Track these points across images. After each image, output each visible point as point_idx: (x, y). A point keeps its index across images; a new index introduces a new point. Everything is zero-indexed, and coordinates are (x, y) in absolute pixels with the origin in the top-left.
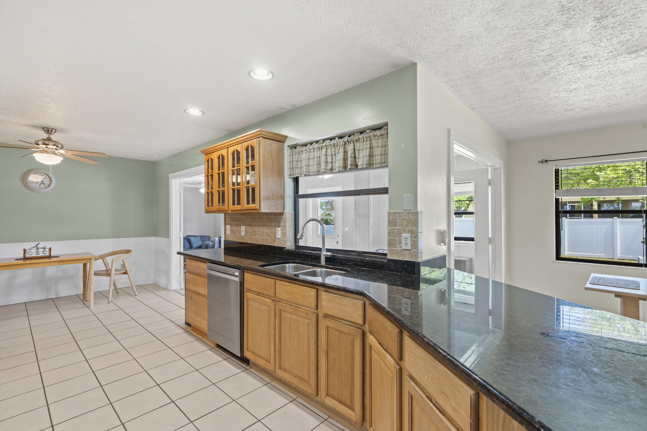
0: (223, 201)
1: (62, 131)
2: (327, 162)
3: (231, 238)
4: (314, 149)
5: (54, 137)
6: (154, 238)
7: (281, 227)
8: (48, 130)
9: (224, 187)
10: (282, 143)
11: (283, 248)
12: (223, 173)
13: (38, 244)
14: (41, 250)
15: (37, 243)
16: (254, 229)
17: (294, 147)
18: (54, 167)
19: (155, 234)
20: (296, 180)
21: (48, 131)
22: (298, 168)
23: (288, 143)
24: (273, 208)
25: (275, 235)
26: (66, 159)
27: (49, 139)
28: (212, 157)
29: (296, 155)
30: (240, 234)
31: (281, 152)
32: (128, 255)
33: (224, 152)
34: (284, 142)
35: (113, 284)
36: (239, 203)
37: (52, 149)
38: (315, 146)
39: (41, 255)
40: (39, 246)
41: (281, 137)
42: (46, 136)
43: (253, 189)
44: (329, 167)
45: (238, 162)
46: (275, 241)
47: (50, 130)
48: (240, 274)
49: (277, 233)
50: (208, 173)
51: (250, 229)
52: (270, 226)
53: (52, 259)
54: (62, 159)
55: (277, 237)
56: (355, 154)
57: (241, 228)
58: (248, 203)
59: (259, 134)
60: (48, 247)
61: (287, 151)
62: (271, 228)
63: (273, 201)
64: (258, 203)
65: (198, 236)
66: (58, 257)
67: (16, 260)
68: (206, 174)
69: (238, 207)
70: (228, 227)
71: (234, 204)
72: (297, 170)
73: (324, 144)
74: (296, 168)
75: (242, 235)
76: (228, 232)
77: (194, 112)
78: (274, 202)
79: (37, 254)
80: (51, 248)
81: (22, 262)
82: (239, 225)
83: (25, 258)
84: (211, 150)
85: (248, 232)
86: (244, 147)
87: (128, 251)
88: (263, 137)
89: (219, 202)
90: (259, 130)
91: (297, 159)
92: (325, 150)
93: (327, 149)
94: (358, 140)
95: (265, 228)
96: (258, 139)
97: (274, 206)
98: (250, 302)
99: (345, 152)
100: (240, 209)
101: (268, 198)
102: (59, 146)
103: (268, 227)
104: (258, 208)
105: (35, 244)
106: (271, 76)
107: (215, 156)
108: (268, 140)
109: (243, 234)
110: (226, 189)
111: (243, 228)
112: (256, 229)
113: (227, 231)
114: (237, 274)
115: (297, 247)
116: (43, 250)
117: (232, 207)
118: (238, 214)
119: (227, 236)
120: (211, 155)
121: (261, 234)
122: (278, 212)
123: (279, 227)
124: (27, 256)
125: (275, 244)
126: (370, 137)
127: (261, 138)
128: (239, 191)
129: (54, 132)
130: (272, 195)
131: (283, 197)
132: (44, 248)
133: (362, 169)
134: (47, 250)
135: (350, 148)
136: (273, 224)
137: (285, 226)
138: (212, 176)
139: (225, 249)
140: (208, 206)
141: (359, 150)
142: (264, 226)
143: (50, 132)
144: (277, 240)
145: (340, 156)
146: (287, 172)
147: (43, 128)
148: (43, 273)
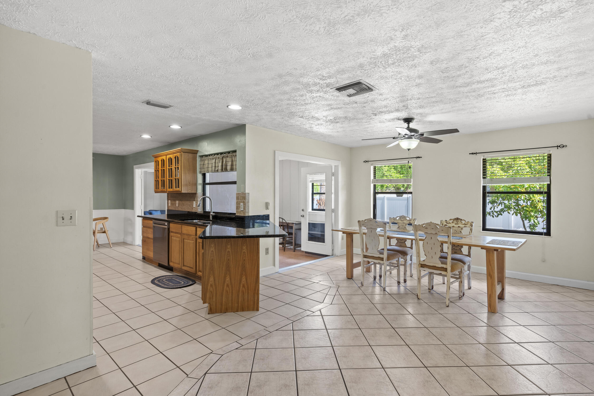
0: (164, 187)
2: (215, 167)
3: (170, 208)
4: (210, 159)
6: (123, 210)
9: (164, 178)
10: (195, 154)
11: (196, 212)
12: (164, 170)
17: (202, 156)
19: (125, 208)
20: (204, 175)
22: (204, 168)
23: (199, 154)
24: (190, 191)
25: (193, 206)
28: (158, 160)
29: (202, 161)
30: (176, 205)
31: (195, 159)
32: (106, 220)
33: (164, 157)
34: (197, 154)
35: (96, 242)
36: (172, 188)
38: (211, 158)
41: (194, 151)
43: (178, 180)
44: (217, 169)
45: (171, 164)
46: (193, 209)
48: (167, 224)
49: (194, 204)
50: (156, 169)
51: (181, 202)
55: (194, 207)
56: (226, 163)
57: (176, 202)
58: (176, 188)
59: (181, 151)
61: (198, 159)
62: (191, 202)
63: (190, 187)
64: (181, 187)
65: (158, 210)
68: (155, 169)
69: (171, 190)
70: (169, 201)
71: (169, 188)
72: (203, 169)
73: (214, 157)
74: (202, 168)
75: (177, 206)
76: (169, 205)
77: (146, 136)
82: (175, 200)
84: (157, 156)
85: (180, 204)
86: (174, 157)
87: (106, 218)
88: (183, 152)
89: (162, 187)
90: (180, 148)
91: (203, 163)
92: (215, 160)
93: (216, 159)
94: (227, 157)
96: (180, 153)
97: (190, 189)
98: (172, 238)
99: (222, 162)
100: (172, 191)
101: (186, 185)
103: (189, 201)
104: (181, 191)
106: (180, 127)
107: (160, 159)
108: (186, 153)
109: (177, 205)
110: (165, 179)
111: (177, 202)
112: (184, 202)
113: (169, 204)
114: (166, 224)
115: (205, 212)
117: (168, 190)
118: (175, 193)
119: (169, 207)
120: (158, 158)
121: (186, 206)
122: (193, 192)
123: (194, 201)
126: (231, 156)
127: (182, 153)
128: (171, 180)
130: (189, 183)
131: (196, 184)
133: (229, 171)
135: (224, 160)
136: (192, 199)
137: (197, 200)
138: (158, 171)
139: (168, 215)
140: (156, 189)
141: (228, 162)
142: (187, 200)
144: (194, 208)
145: (220, 164)
146: (198, 170)
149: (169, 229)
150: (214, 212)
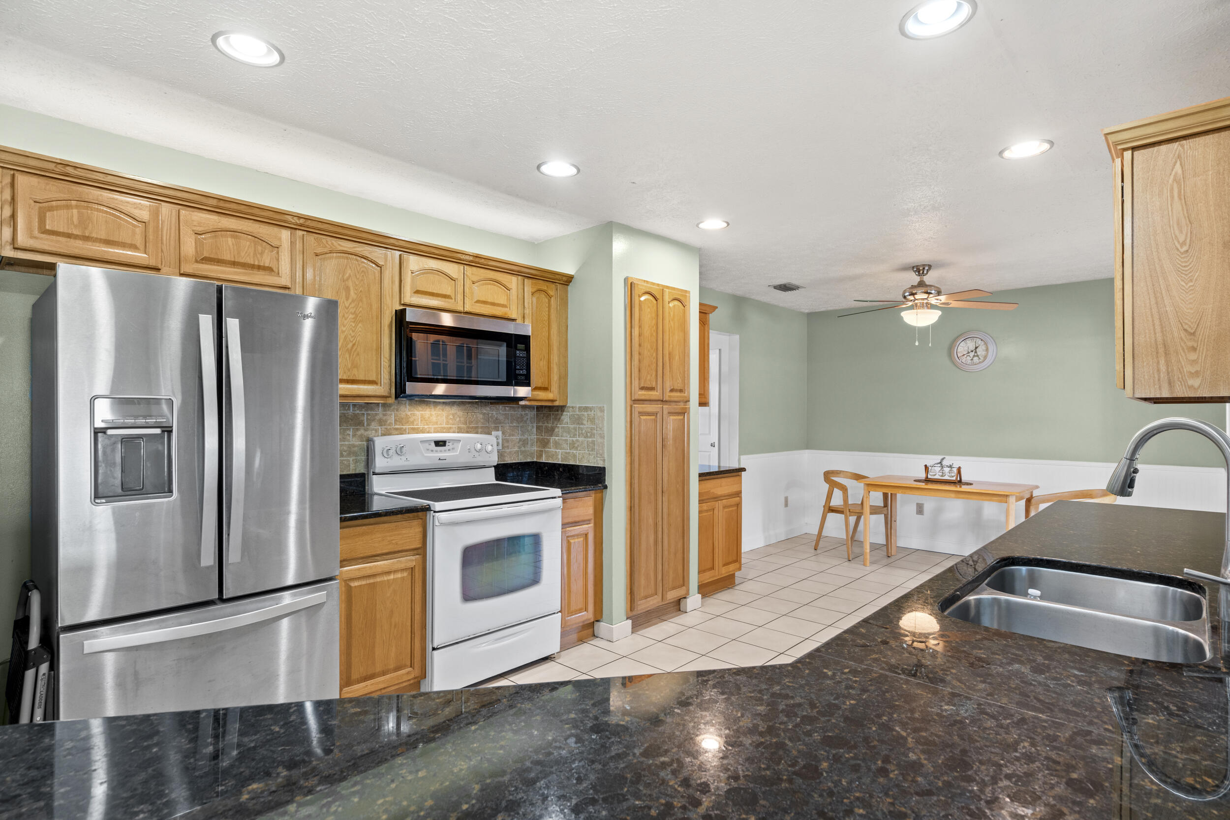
1: (941, 265)
8: (920, 269)
13: (943, 459)
14: (947, 470)
15: (942, 457)
18: (934, 326)
21: (919, 272)
27: (921, 284)
37: (923, 299)
39: (946, 478)
40: (944, 463)
42: (915, 279)
47: (921, 268)
53: (965, 488)
54: (939, 313)
60: (956, 466)
63: (1193, 356)
66: (971, 484)
67: (915, 481)
78: (1194, 362)
79: (942, 476)
80: (960, 468)
81: (922, 485)
83: (927, 480)
102: (933, 292)
105: (938, 458)
108: (1164, 148)
116: (949, 469)
124: (929, 477)
129: (928, 271)
132: (951, 467)
134: (955, 470)
143: (921, 272)
147: (913, 267)
148: (979, 511)
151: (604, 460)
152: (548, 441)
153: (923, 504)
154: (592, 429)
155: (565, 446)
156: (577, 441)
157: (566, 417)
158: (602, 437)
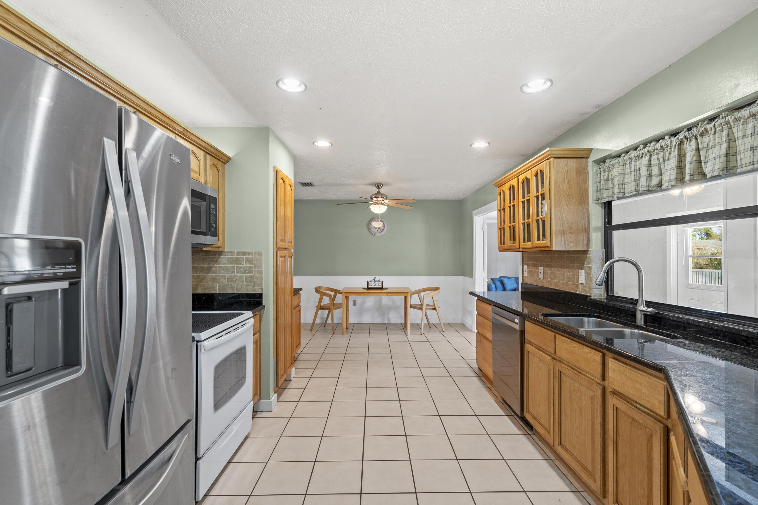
0: (514, 239)
1: (387, 184)
2: (650, 176)
3: (527, 281)
4: (631, 159)
5: (382, 190)
6: (462, 277)
7: (585, 270)
8: (378, 186)
9: (514, 222)
10: (584, 160)
11: (587, 296)
12: (514, 206)
13: (375, 278)
14: (377, 283)
15: (375, 277)
16: (553, 270)
17: (603, 160)
18: (382, 214)
19: (463, 274)
20: (608, 206)
21: (378, 187)
22: (608, 189)
23: (594, 157)
24: (571, 245)
25: (578, 280)
26: (390, 207)
27: (379, 193)
28: (503, 189)
29: (604, 171)
30: (538, 276)
31: (582, 172)
32: (436, 292)
33: (514, 182)
34: (588, 158)
35: (426, 318)
36: (529, 241)
37: (380, 200)
38: (632, 155)
39: (377, 286)
40: (376, 279)
41: (581, 152)
42: (376, 190)
43: (544, 222)
44: (655, 181)
45: (528, 192)
46: (577, 286)
47: (379, 185)
48: (520, 321)
49: (580, 277)
50: (501, 207)
51: (548, 270)
52: (571, 268)
53: (384, 291)
54: (386, 207)
55: (580, 282)
56: (699, 155)
57: (538, 269)
58: (538, 240)
59: (549, 155)
60: (381, 280)
61: (591, 169)
62: (573, 270)
63: (571, 236)
64: (549, 238)
65: (512, 278)
66: (387, 289)
67: (363, 289)
68: (499, 208)
69: (528, 245)
70: (526, 267)
71: (524, 241)
72: (606, 191)
73: (646, 150)
74: (604, 189)
75: (540, 278)
76: (526, 274)
77: (480, 145)
78: (571, 238)
79: (375, 286)
80: (383, 281)
81: (366, 291)
82: (536, 266)
83: (368, 288)
84: (502, 181)
85: (547, 274)
86: (534, 173)
87: (437, 289)
88: (555, 158)
89: (510, 240)
90: (548, 149)
91: (606, 177)
92: (647, 157)
93: (651, 156)
94: (702, 134)
95: (566, 269)
96: (548, 161)
97: (571, 242)
98: (531, 356)
99: (681, 156)
100: (530, 246)
101: (563, 232)
102: (385, 197)
103: (569, 268)
104: (549, 245)
105: (373, 277)
106: (549, 84)
107: (506, 188)
108: (562, 160)
109: (541, 276)
110: (516, 224)
111: (541, 269)
112: (555, 270)
113: (525, 272)
114: (517, 321)
115: (610, 297)
116: (378, 282)
117: (523, 245)
118: (535, 252)
119: (524, 278)
120: (503, 187)
121: (561, 278)
122: (579, 249)
123: (582, 269)
124: (369, 287)
125: (578, 290)
126: (728, 123)
127: (552, 159)
128: (529, 225)
129: (382, 186)
130: (568, 228)
131: (586, 230)
132: (379, 281)
133: (714, 178)
134: (381, 283)
135: (690, 148)
136: (576, 265)
137: (590, 268)
138: (504, 209)
139: (522, 292)
140: (501, 244)
141: (707, 149)
142: (564, 267)
143: (379, 187)
144: (580, 286)
145: (673, 162)
146: (592, 195)
147: (375, 184)
148: (380, 301)
149: (522, 333)
150: (649, 304)
151: (262, 289)
152: (205, 278)
153: (356, 300)
154: (250, 267)
155: (223, 280)
156: (236, 276)
157: (223, 259)
158: (261, 272)
